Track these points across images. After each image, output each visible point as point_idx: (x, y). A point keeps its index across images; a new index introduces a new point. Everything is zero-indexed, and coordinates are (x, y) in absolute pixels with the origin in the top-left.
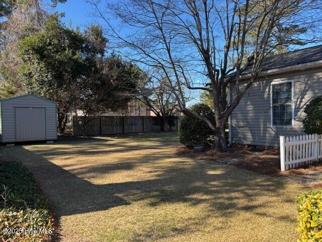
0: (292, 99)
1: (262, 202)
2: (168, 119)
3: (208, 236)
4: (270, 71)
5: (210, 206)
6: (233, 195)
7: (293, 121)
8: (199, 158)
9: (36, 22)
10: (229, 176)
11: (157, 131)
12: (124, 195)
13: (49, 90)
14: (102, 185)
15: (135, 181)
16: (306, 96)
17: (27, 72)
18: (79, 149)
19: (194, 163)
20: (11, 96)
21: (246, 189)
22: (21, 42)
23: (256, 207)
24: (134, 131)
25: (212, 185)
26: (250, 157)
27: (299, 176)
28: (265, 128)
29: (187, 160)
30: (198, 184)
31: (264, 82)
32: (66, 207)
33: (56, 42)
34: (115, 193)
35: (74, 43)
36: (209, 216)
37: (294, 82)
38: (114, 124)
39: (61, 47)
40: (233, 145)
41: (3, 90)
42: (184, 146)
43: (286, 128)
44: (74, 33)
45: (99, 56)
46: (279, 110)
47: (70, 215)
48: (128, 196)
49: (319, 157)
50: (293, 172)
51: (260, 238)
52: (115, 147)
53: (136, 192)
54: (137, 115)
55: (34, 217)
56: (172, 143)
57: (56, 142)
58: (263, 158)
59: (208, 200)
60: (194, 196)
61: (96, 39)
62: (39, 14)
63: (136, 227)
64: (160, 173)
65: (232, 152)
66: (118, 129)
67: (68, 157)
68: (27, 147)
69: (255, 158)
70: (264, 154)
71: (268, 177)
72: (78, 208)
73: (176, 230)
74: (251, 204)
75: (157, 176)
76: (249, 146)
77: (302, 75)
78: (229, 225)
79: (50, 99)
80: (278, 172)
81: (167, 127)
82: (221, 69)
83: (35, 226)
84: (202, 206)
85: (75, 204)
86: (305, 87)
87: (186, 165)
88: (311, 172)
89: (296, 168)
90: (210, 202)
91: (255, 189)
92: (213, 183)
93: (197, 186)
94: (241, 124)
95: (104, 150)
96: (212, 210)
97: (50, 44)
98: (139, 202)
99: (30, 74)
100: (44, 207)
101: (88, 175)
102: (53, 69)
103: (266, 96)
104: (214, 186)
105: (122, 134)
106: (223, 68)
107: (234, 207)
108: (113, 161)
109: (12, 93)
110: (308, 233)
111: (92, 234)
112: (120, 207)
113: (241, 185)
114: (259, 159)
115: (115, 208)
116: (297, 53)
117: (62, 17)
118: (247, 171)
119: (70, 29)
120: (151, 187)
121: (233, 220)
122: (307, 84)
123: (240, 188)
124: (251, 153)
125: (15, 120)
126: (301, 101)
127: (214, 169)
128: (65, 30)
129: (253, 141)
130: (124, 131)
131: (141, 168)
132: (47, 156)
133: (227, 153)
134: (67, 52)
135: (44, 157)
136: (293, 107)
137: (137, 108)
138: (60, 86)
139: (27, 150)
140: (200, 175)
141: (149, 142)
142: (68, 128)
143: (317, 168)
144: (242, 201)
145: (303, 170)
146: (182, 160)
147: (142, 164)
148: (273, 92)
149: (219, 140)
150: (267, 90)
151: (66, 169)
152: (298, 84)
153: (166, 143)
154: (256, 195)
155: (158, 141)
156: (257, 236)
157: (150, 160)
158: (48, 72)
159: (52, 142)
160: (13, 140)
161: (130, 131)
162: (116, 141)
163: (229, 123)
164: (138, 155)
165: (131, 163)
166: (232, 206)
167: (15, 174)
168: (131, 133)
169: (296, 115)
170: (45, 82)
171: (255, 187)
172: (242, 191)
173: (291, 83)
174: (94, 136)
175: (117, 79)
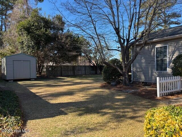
0: (167, 56)
1: (141, 114)
2: (99, 67)
3: (106, 133)
4: (154, 40)
5: (112, 116)
6: (126, 110)
7: (168, 69)
8: (113, 89)
9: (26, 13)
10: (127, 99)
11: (93, 74)
12: (65, 109)
13: (32, 51)
14: (55, 104)
15: (73, 101)
16: (175, 54)
17: (21, 41)
18: (47, 84)
19: (109, 92)
20: (13, 54)
21: (134, 107)
22: (18, 24)
23: (137, 117)
24: (80, 74)
25: (116, 104)
26: (142, 89)
27: (167, 100)
28: (152, 72)
29: (106, 90)
30: (108, 104)
31: (151, 46)
32: (32, 115)
33: (36, 24)
34: (60, 108)
35: (46, 25)
36: (109, 122)
37: (168, 46)
38: (69, 70)
39: (40, 27)
40: (134, 82)
41: (8, 51)
42: (105, 82)
43: (164, 73)
44: (47, 19)
45: (61, 32)
46: (160, 62)
47: (33, 120)
48: (67, 110)
49: (181, 89)
50: (164, 98)
51: (134, 134)
52: (68, 82)
53: (72, 108)
54: (84, 65)
55: (12, 120)
56: (100, 81)
57: (36, 79)
58: (149, 90)
59: (111, 113)
60: (104, 111)
61: (59, 22)
62: (28, 9)
63: (67, 127)
64: (88, 97)
65: (132, 86)
66: (71, 73)
67: (40, 88)
68: (20, 83)
69: (145, 89)
70: (150, 88)
71: (150, 100)
72: (38, 116)
73: (89, 129)
74: (135, 115)
75: (86, 99)
76: (143, 82)
77: (173, 42)
78: (119, 127)
79: (33, 56)
80: (156, 98)
81: (99, 71)
82: (127, 39)
83: (11, 125)
84: (107, 116)
85: (37, 114)
86: (175, 49)
87: (104, 93)
88: (175, 98)
89: (166, 96)
90: (112, 114)
91: (140, 107)
92: (116, 103)
93: (107, 105)
94: (138, 70)
95: (61, 84)
96: (112, 119)
97: (33, 25)
98: (72, 113)
99: (23, 42)
100: (19, 115)
101: (48, 98)
102: (34, 39)
103: (152, 54)
104: (117, 105)
105: (73, 75)
106: (127, 38)
107: (125, 117)
108: (64, 90)
109: (13, 52)
110: (147, 131)
111: (42, 130)
112: (61, 116)
113: (132, 105)
114: (147, 90)
115: (59, 116)
116: (171, 30)
117: (40, 10)
118: (138, 97)
119: (44, 17)
120: (81, 105)
121: (122, 124)
122: (175, 47)
123: (131, 107)
124: (143, 87)
125: (14, 68)
126: (172, 57)
127: (120, 95)
128: (41, 18)
129: (145, 80)
130: (74, 74)
131: (78, 95)
132: (29, 87)
133: (129, 87)
134: (42, 30)
135: (28, 88)
136: (168, 60)
137: (84, 61)
138: (38, 49)
139: (19, 84)
140: (111, 99)
141: (87, 80)
142: (44, 72)
143: (179, 96)
144: (130, 113)
145: (170, 97)
146: (103, 90)
147: (80, 92)
148: (156, 52)
149: (125, 79)
150: (153, 51)
151: (37, 94)
152: (170, 47)
153: (96, 81)
154: (139, 110)
155: (92, 79)
156: (133, 133)
157: (85, 90)
158: (32, 41)
159: (34, 79)
160: (13, 79)
161: (78, 74)
162: (69, 79)
163: (132, 69)
164: (79, 87)
165: (74, 91)
166: (124, 116)
167: (8, 97)
168: (78, 75)
169: (169, 65)
170: (30, 46)
171: (140, 106)
172: (131, 108)
173: (166, 46)
174: (57, 76)
175: (70, 45)
